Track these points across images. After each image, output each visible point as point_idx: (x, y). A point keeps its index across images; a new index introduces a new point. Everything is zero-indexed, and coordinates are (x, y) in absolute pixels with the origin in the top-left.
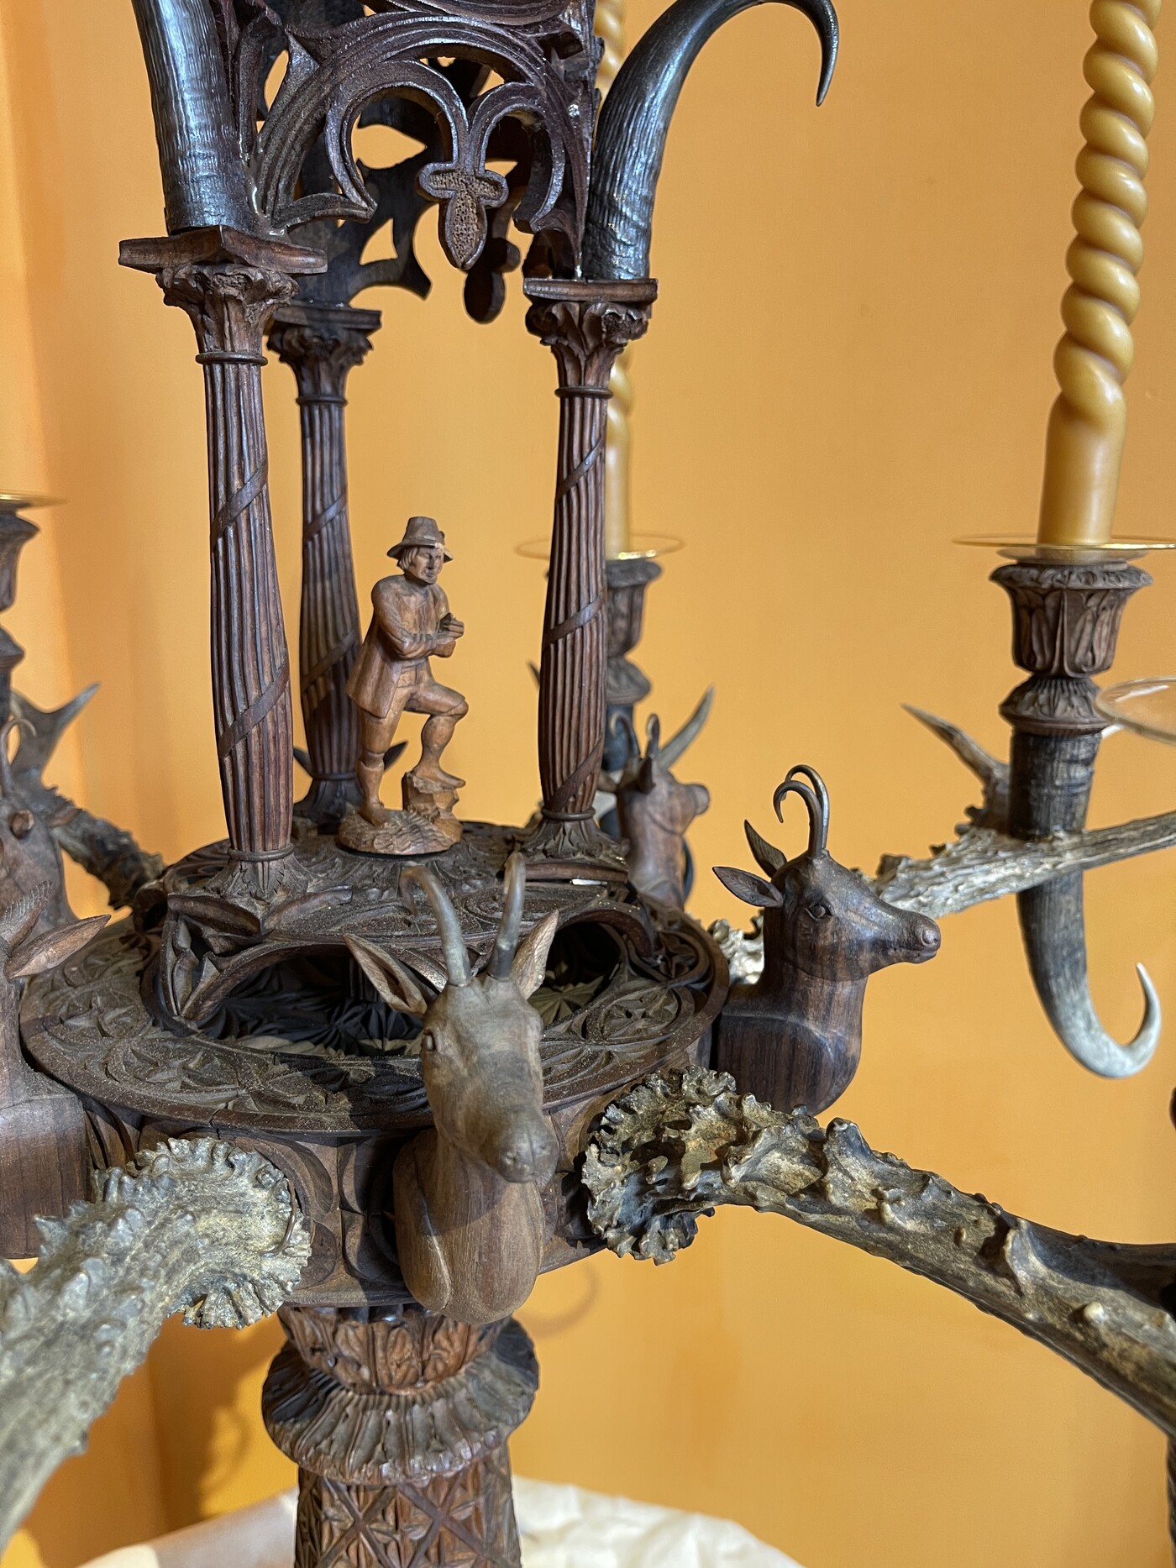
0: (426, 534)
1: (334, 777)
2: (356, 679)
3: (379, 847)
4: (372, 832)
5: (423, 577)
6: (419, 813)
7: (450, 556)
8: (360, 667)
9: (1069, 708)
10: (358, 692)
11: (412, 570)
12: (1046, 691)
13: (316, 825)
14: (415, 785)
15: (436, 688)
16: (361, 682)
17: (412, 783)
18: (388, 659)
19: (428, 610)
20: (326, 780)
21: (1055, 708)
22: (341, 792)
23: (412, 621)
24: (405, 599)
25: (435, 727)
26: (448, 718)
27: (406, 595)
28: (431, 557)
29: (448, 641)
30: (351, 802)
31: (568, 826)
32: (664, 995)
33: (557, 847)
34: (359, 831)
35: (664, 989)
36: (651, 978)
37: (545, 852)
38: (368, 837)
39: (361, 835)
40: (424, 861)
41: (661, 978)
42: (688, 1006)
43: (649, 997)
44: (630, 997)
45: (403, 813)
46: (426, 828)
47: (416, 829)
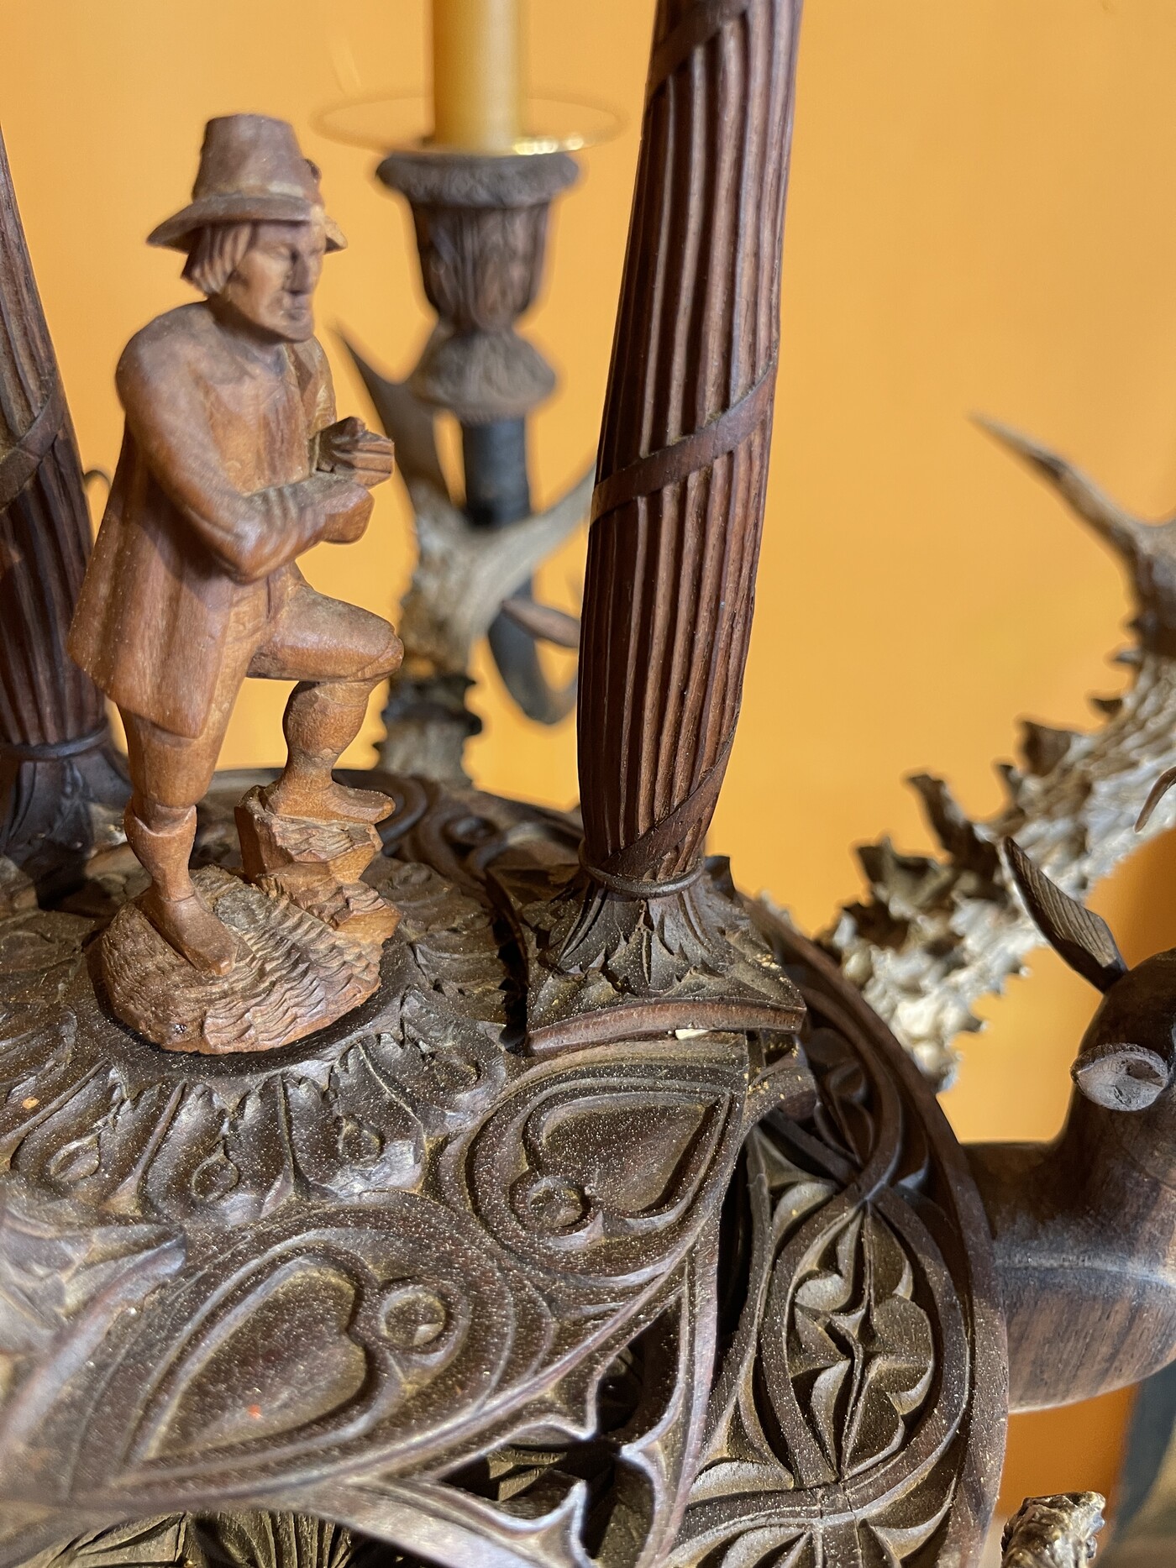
0: (270, 177)
1: (53, 754)
2: (96, 624)
3: (220, 1038)
4: (193, 994)
5: (272, 319)
6: (294, 901)
7: (339, 240)
8: (104, 589)
10: (109, 664)
11: (236, 294)
13: (31, 881)
14: (280, 842)
15: (320, 614)
16: (114, 635)
17: (271, 836)
18: (190, 573)
19: (290, 415)
20: (34, 759)
22: (75, 784)
23: (250, 457)
24: (225, 391)
25: (323, 712)
26: (355, 685)
27: (225, 380)
28: (295, 257)
29: (353, 501)
30: (99, 800)
31: (656, 908)
32: (870, 1236)
33: (641, 958)
34: (156, 987)
35: (863, 1209)
36: (817, 1171)
37: (611, 976)
38: (186, 1011)
39: (164, 1002)
40: (334, 1051)
41: (838, 1166)
42: (938, 1277)
43: (846, 1249)
44: (810, 1260)
45: (252, 895)
46: (322, 947)
47: (298, 958)
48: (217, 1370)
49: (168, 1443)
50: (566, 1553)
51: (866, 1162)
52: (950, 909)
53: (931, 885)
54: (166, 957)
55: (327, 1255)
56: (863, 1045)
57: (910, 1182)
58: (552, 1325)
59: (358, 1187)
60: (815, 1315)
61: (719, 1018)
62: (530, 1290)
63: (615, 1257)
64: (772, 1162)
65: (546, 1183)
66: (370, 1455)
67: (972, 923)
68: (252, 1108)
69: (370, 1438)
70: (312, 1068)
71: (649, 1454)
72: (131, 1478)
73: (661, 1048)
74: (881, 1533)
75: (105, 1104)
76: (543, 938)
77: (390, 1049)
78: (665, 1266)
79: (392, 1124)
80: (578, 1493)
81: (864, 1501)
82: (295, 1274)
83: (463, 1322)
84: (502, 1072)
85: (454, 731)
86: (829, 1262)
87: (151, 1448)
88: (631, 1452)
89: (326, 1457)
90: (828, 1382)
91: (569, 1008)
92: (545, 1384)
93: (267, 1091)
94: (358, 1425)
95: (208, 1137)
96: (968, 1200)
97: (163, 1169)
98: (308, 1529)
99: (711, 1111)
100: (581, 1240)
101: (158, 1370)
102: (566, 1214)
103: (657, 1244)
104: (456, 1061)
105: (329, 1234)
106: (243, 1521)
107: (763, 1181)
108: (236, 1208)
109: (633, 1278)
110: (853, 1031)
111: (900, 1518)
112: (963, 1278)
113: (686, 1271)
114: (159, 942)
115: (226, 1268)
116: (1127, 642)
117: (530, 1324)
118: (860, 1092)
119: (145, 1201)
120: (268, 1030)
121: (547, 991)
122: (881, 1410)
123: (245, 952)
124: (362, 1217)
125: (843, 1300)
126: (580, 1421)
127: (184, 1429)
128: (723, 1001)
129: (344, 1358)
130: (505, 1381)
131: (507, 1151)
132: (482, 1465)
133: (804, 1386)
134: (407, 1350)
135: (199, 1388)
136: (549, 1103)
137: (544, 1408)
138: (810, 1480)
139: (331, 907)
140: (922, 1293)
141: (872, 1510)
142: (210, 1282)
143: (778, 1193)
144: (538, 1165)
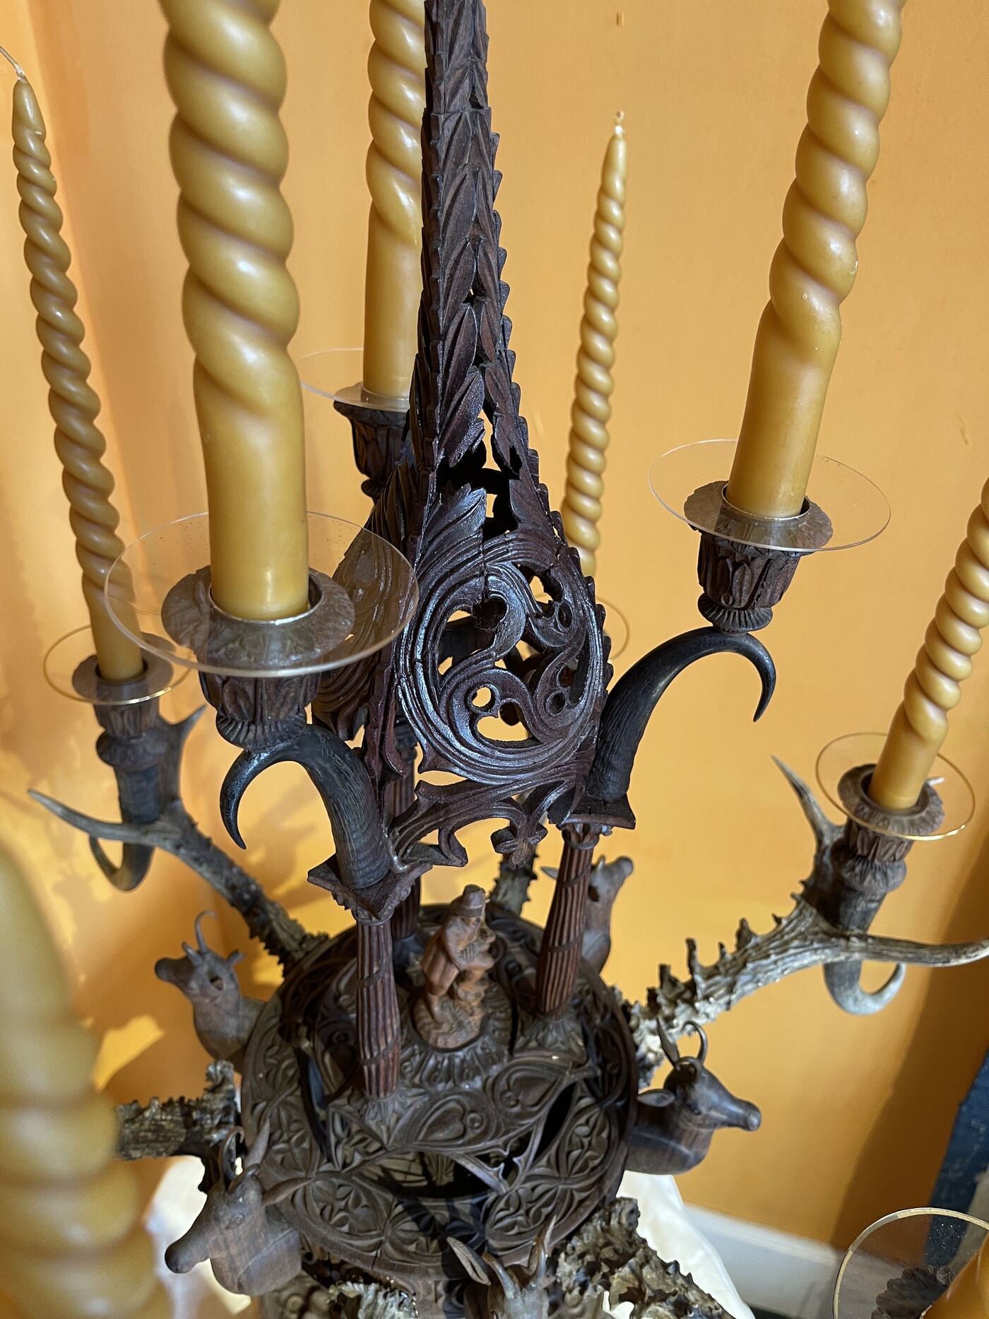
3: (440, 1044)
4: (436, 1031)
9: (873, 881)
12: (861, 864)
21: (864, 880)
31: (551, 1027)
32: (601, 1117)
33: (544, 1038)
34: (427, 1028)
35: (601, 1109)
36: (593, 1094)
37: (537, 1040)
38: (433, 1036)
39: (429, 1033)
40: (466, 1050)
41: (600, 1094)
42: (615, 1133)
43: (592, 1120)
44: (582, 1120)
45: (451, 1003)
46: (466, 1021)
47: (460, 1025)
48: (434, 1124)
49: (424, 1137)
50: (498, 1176)
51: (609, 1093)
52: (676, 1005)
53: (677, 991)
54: (429, 1019)
55: (458, 1102)
56: (623, 1054)
57: (619, 1104)
58: (503, 1129)
59: (467, 1087)
60: (578, 1136)
61: (563, 1056)
62: (501, 1120)
63: (521, 1116)
64: (582, 1090)
65: (509, 1094)
66: (462, 1148)
67: (683, 1012)
68: (446, 1062)
69: (462, 1145)
70: (460, 1054)
71: (519, 1161)
72: (417, 1143)
73: (548, 1060)
74: (575, 1193)
75: (413, 1055)
76: (523, 1024)
77: (479, 1051)
78: (531, 1121)
79: (477, 1072)
80: (502, 1165)
81: (573, 1184)
82: (452, 1105)
83: (485, 1124)
84: (505, 1060)
85: (526, 879)
86: (587, 1122)
87: (421, 1137)
88: (515, 1160)
89: (453, 1146)
90: (575, 1153)
91: (524, 1048)
92: (500, 1141)
93: (449, 1059)
94: (460, 1142)
95: (435, 1068)
96: (633, 1113)
97: (426, 1073)
98: (445, 1160)
99: (555, 1082)
100: (517, 1109)
101: (423, 1121)
102: (513, 1103)
103: (532, 1115)
104: (495, 1056)
105: (460, 1097)
106: (429, 1153)
107: (578, 1093)
108: (440, 1087)
109: (523, 1122)
110: (622, 1049)
111: (580, 1190)
112: (622, 1135)
113: (537, 1122)
114: (428, 1014)
115: (438, 1101)
116: (800, 889)
117: (498, 1128)
118: (616, 1071)
119: (421, 1080)
120: (451, 1044)
121: (520, 1041)
122: (586, 1165)
123: (448, 1022)
124: (467, 1094)
125: (587, 1133)
126: (505, 1151)
127: (427, 1134)
128: (565, 1052)
129: (458, 1127)
130: (491, 1139)
131: (502, 1083)
132: (488, 1154)
133: (569, 1153)
134: (473, 1128)
135: (431, 1126)
136: (515, 1072)
137: (498, 1146)
138: (562, 1175)
139: (470, 1011)
140: (609, 1137)
141: (575, 1186)
142: (434, 1104)
143: (581, 1098)
144: (509, 1089)
